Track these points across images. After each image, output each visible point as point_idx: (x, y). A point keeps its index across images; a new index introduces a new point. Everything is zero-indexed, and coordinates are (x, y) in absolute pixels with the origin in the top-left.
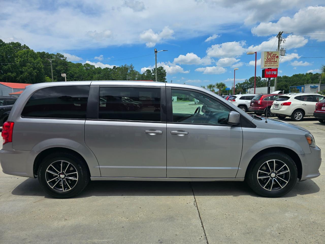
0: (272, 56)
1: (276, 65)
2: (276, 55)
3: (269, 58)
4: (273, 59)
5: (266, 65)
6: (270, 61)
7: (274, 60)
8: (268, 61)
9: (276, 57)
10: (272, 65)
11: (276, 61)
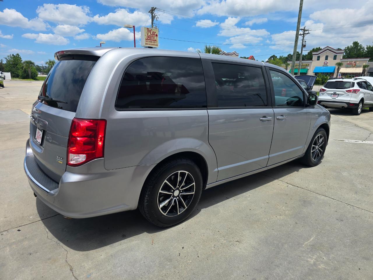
0: (152, 34)
1: (156, 44)
2: (156, 34)
3: (150, 36)
4: (153, 37)
5: (147, 43)
6: (150, 39)
7: (154, 39)
8: (149, 39)
9: (155, 35)
10: (153, 43)
11: (156, 40)
